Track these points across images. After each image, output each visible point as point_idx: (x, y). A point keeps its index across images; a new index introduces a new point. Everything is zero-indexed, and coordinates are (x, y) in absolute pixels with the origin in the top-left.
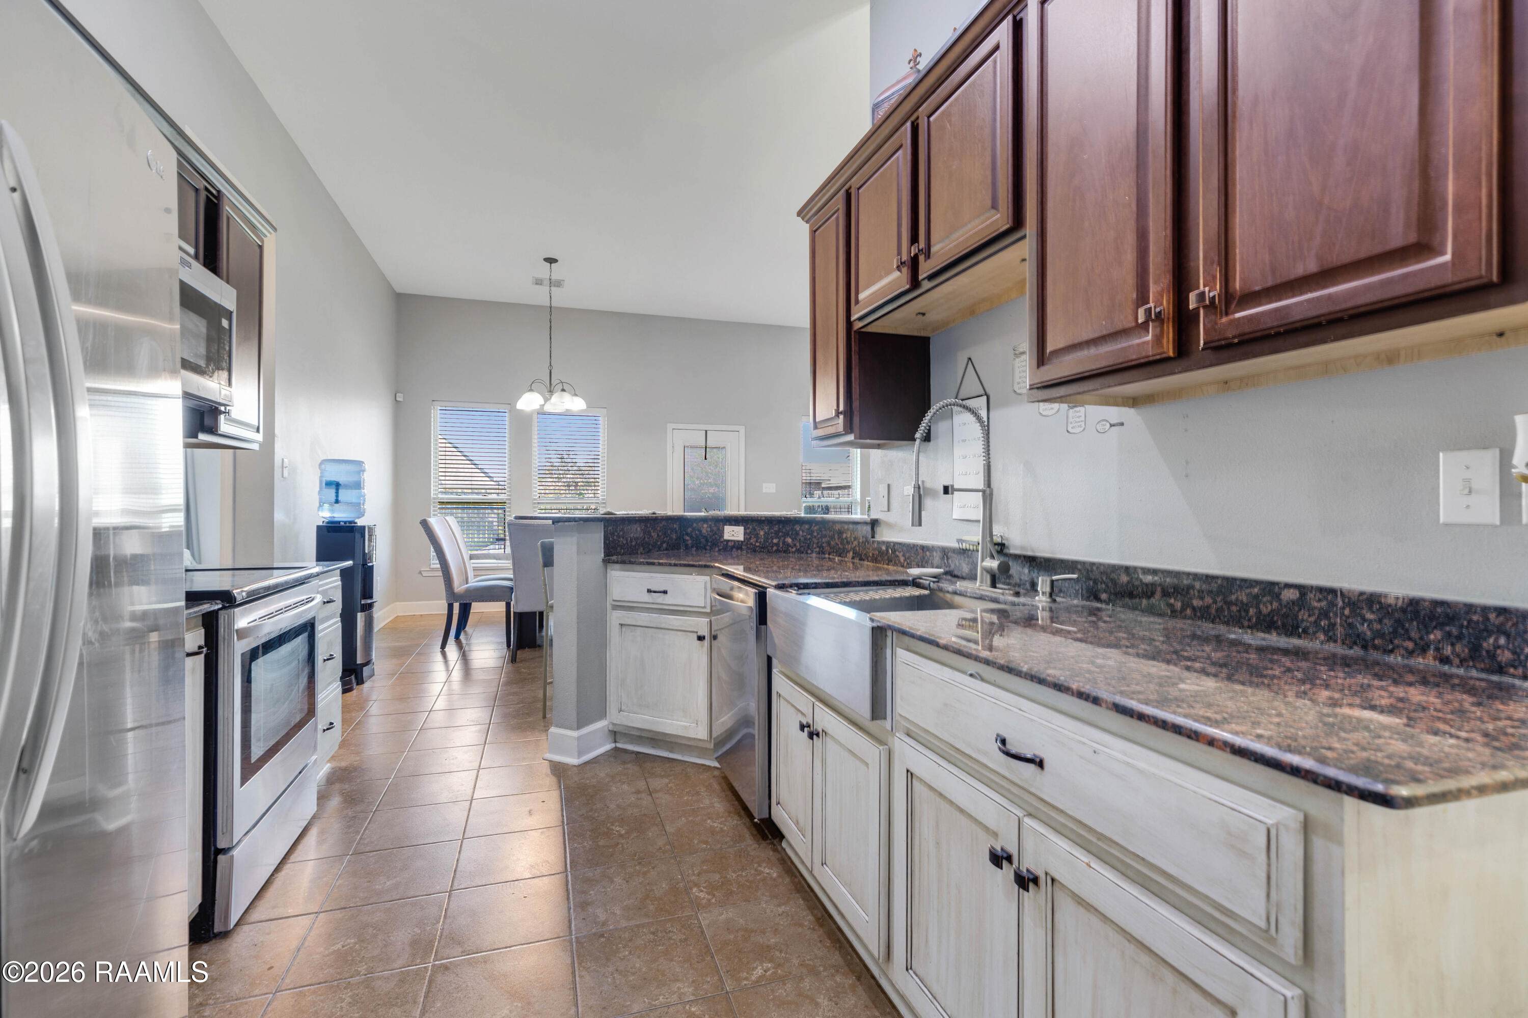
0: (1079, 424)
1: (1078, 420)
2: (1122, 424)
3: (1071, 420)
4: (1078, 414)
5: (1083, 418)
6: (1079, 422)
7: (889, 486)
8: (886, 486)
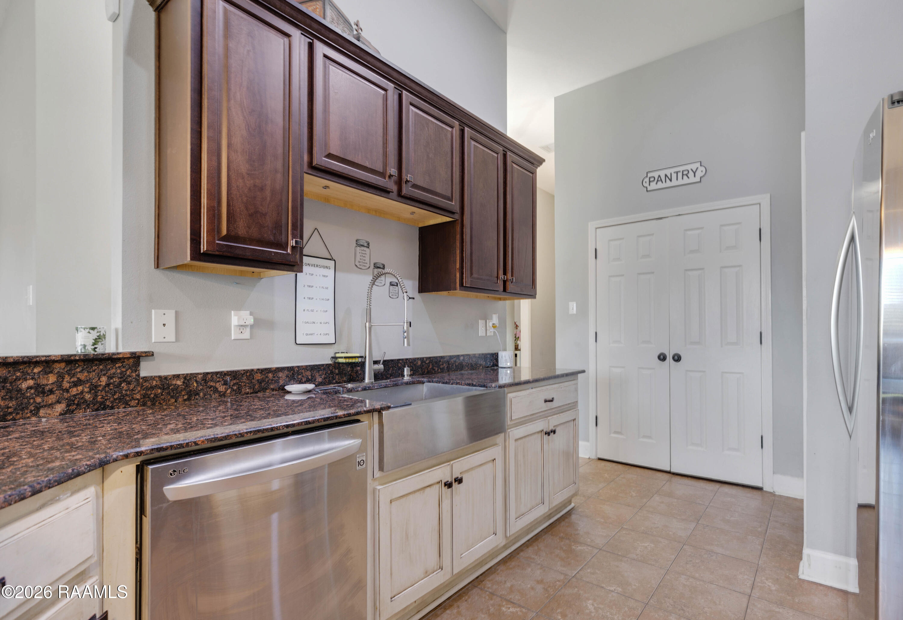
0: (395, 294)
1: (394, 292)
2: (414, 298)
3: (391, 291)
4: (395, 289)
5: (397, 292)
6: (395, 293)
7: (177, 313)
8: (171, 315)
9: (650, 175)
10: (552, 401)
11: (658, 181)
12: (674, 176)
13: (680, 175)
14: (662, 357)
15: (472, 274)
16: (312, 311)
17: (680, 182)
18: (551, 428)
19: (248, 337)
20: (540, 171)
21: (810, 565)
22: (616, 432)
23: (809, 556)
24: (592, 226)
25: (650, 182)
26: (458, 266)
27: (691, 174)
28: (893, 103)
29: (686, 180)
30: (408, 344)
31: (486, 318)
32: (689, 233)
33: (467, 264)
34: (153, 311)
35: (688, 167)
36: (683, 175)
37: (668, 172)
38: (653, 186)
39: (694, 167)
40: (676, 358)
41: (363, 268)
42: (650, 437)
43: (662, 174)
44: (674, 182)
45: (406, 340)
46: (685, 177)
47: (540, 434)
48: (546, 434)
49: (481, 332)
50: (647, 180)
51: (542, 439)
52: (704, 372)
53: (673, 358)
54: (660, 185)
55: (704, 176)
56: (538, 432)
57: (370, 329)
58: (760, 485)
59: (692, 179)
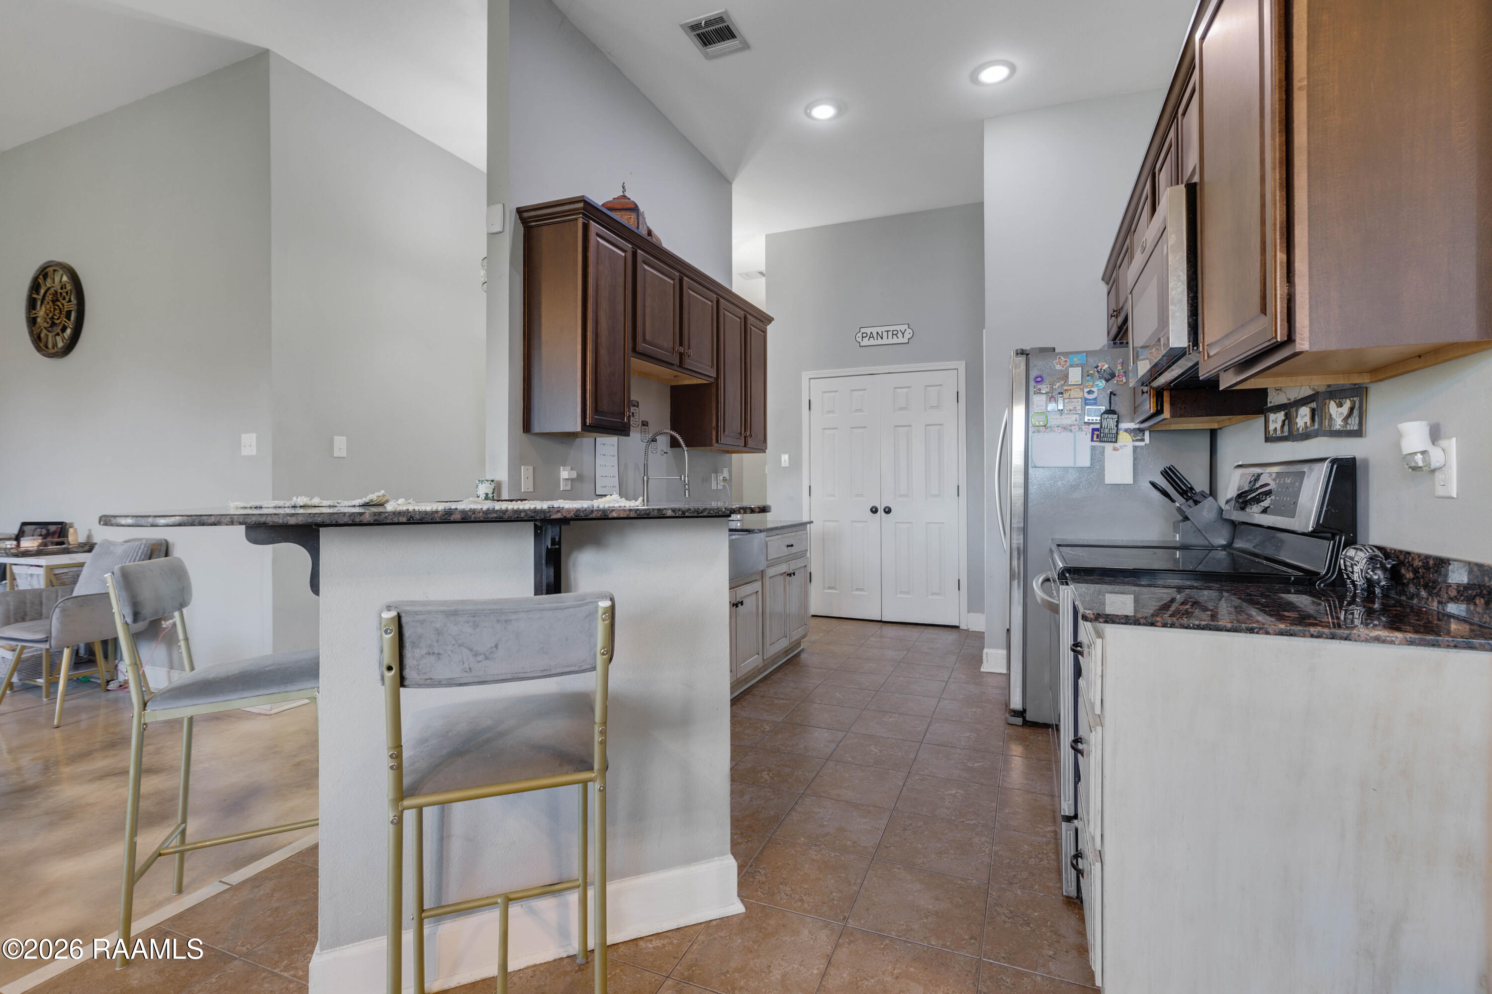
2: (667, 453)
7: (534, 468)
8: (531, 468)
9: (863, 330)
10: (792, 546)
11: (870, 337)
12: (885, 334)
13: (890, 333)
14: (874, 510)
15: (724, 432)
16: (605, 466)
17: (890, 341)
18: (791, 571)
19: (570, 489)
20: (770, 328)
21: (987, 661)
22: (829, 588)
23: (987, 653)
24: (805, 376)
25: (863, 337)
26: (714, 424)
27: (900, 335)
28: (1017, 354)
29: (895, 340)
30: (689, 495)
31: (716, 471)
32: (898, 390)
33: (721, 424)
34: (522, 467)
35: (898, 328)
36: (893, 334)
37: (880, 330)
38: (866, 342)
39: (903, 328)
40: (887, 510)
41: (635, 426)
42: (862, 590)
43: (874, 331)
44: (885, 341)
45: (687, 491)
46: (894, 336)
47: (782, 577)
48: (788, 575)
49: (714, 487)
50: (860, 335)
51: (785, 580)
52: (911, 523)
53: (884, 510)
54: (872, 342)
55: (911, 338)
56: (781, 574)
57: (647, 481)
58: (957, 624)
59: (901, 340)
